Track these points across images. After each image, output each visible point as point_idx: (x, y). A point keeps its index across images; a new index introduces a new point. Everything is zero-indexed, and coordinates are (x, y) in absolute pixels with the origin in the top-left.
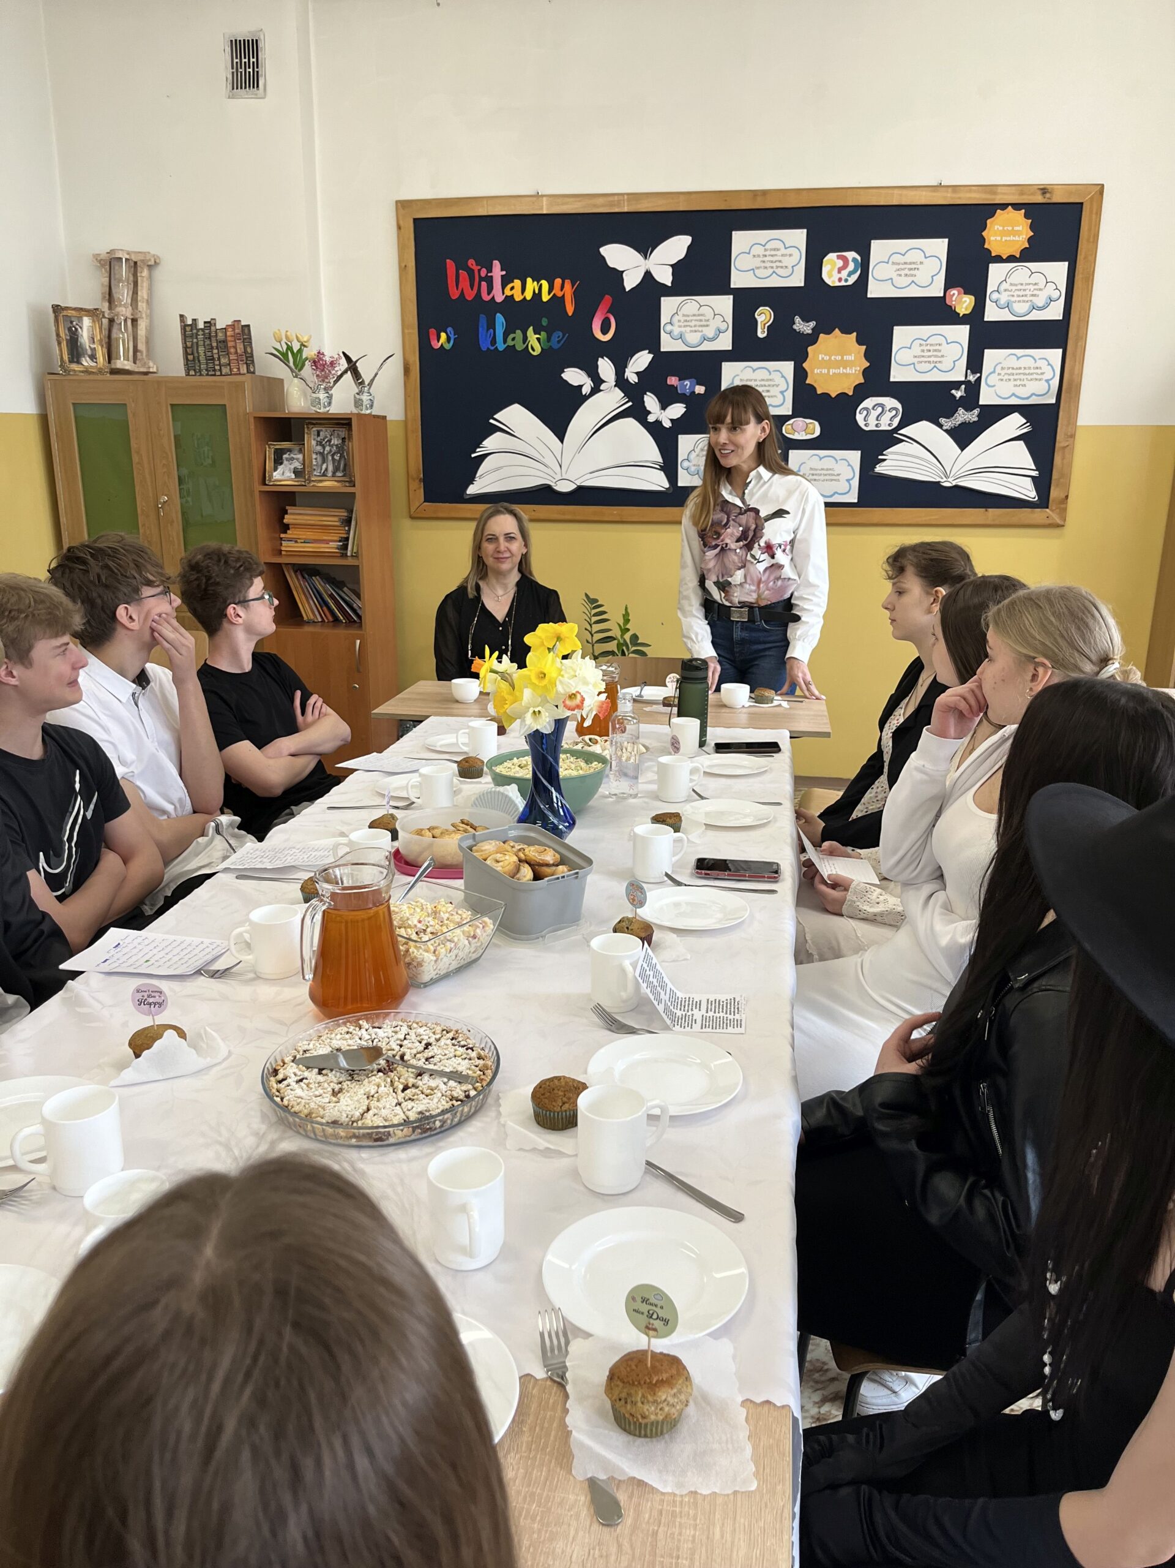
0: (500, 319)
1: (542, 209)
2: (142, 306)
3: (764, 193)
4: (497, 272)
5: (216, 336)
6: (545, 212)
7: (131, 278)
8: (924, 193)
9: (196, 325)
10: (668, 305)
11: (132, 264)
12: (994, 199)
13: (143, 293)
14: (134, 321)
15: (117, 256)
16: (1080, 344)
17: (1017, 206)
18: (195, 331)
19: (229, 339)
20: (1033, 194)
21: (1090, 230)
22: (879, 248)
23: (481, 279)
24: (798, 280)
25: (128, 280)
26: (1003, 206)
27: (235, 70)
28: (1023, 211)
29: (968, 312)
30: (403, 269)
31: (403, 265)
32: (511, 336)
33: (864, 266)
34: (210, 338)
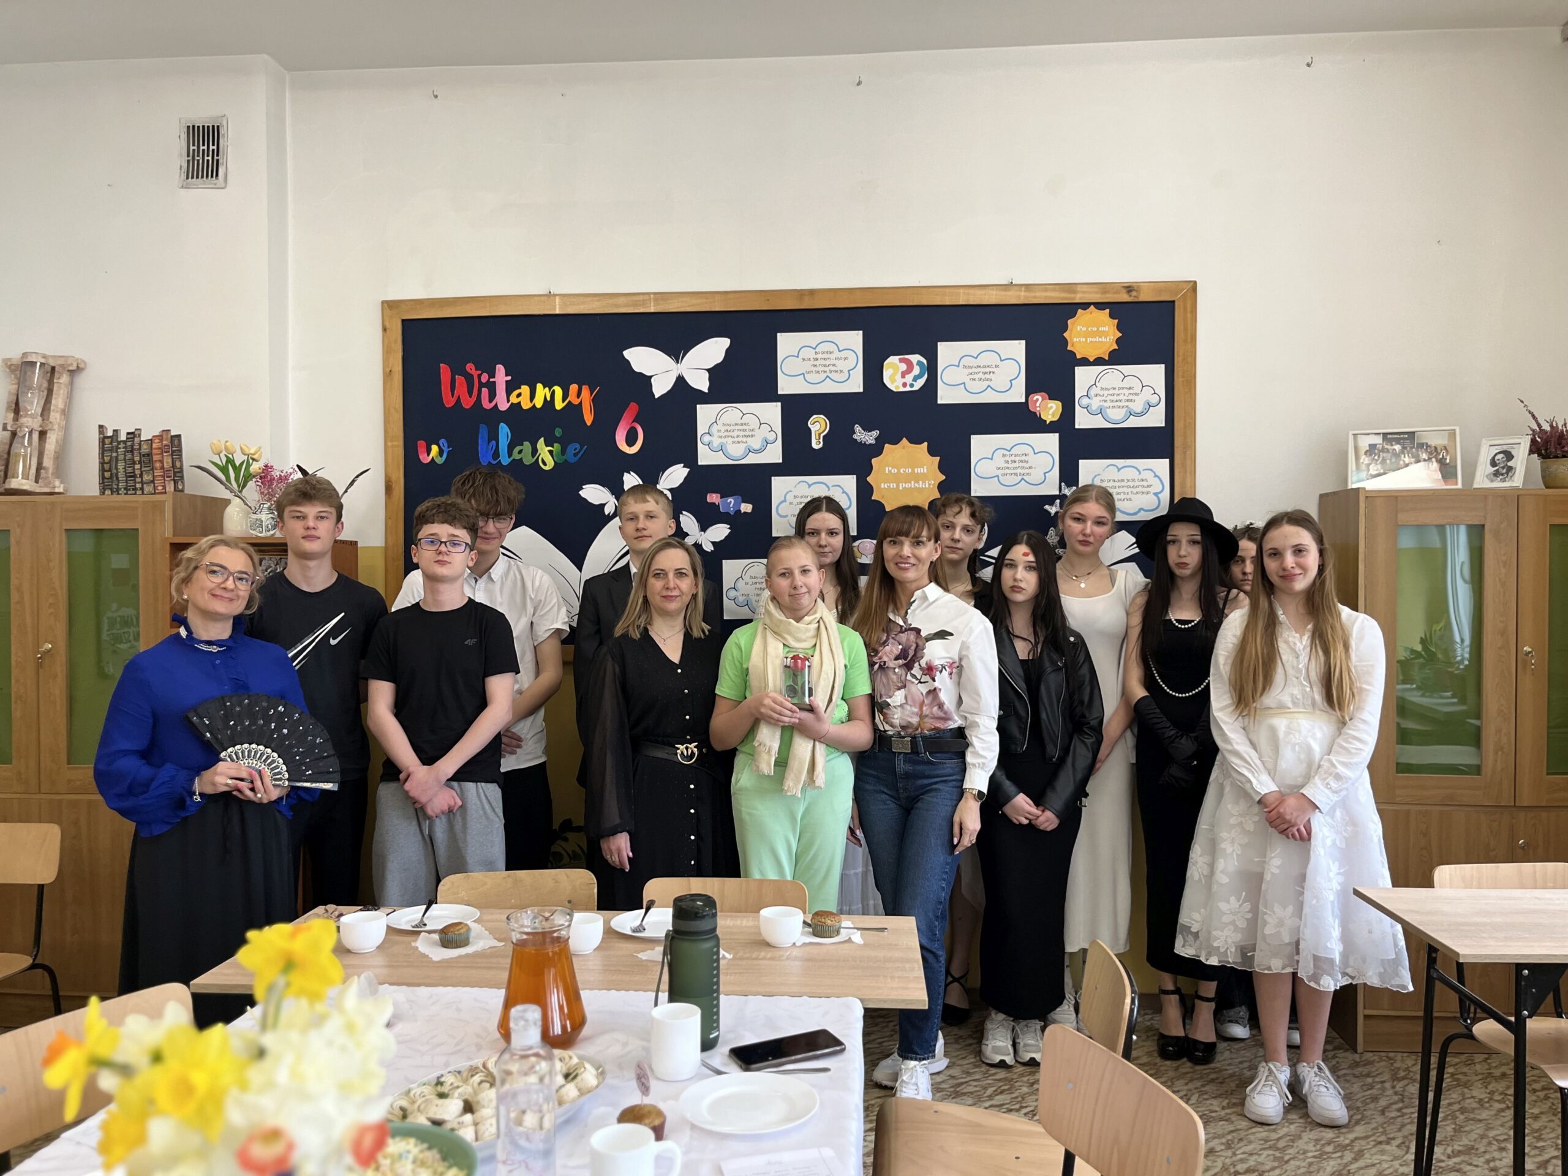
0: (504, 430)
1: (555, 310)
2: (55, 416)
3: (812, 292)
4: (501, 377)
5: (140, 449)
6: (557, 312)
7: (45, 385)
8: (994, 292)
9: (117, 436)
10: (705, 413)
11: (49, 369)
12: (1075, 298)
13: (58, 402)
14: (43, 434)
15: (29, 359)
16: (1188, 453)
17: (1100, 306)
18: (115, 444)
19: (154, 451)
20: (1117, 292)
21: (1186, 329)
22: (947, 351)
23: (481, 385)
24: (855, 384)
25: (39, 387)
26: (1085, 306)
27: (190, 158)
28: (1108, 310)
29: (1056, 419)
30: (388, 375)
31: (388, 370)
32: (518, 449)
33: (932, 369)
34: (132, 452)
